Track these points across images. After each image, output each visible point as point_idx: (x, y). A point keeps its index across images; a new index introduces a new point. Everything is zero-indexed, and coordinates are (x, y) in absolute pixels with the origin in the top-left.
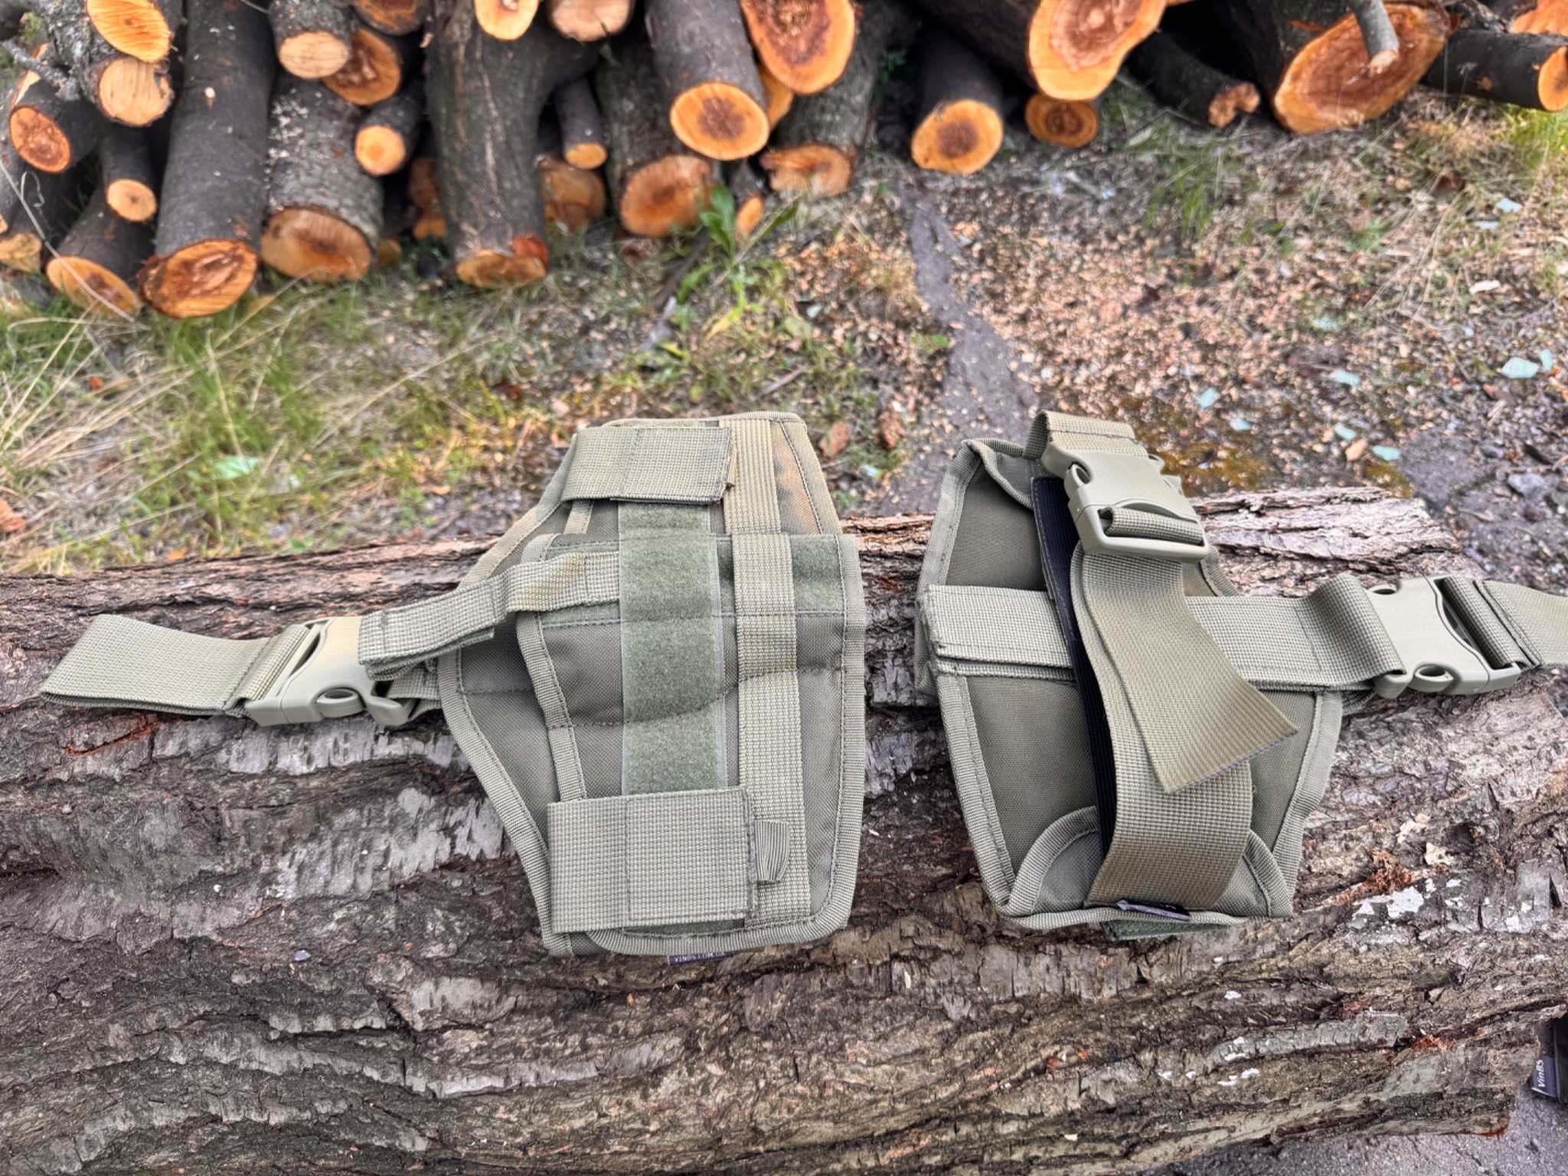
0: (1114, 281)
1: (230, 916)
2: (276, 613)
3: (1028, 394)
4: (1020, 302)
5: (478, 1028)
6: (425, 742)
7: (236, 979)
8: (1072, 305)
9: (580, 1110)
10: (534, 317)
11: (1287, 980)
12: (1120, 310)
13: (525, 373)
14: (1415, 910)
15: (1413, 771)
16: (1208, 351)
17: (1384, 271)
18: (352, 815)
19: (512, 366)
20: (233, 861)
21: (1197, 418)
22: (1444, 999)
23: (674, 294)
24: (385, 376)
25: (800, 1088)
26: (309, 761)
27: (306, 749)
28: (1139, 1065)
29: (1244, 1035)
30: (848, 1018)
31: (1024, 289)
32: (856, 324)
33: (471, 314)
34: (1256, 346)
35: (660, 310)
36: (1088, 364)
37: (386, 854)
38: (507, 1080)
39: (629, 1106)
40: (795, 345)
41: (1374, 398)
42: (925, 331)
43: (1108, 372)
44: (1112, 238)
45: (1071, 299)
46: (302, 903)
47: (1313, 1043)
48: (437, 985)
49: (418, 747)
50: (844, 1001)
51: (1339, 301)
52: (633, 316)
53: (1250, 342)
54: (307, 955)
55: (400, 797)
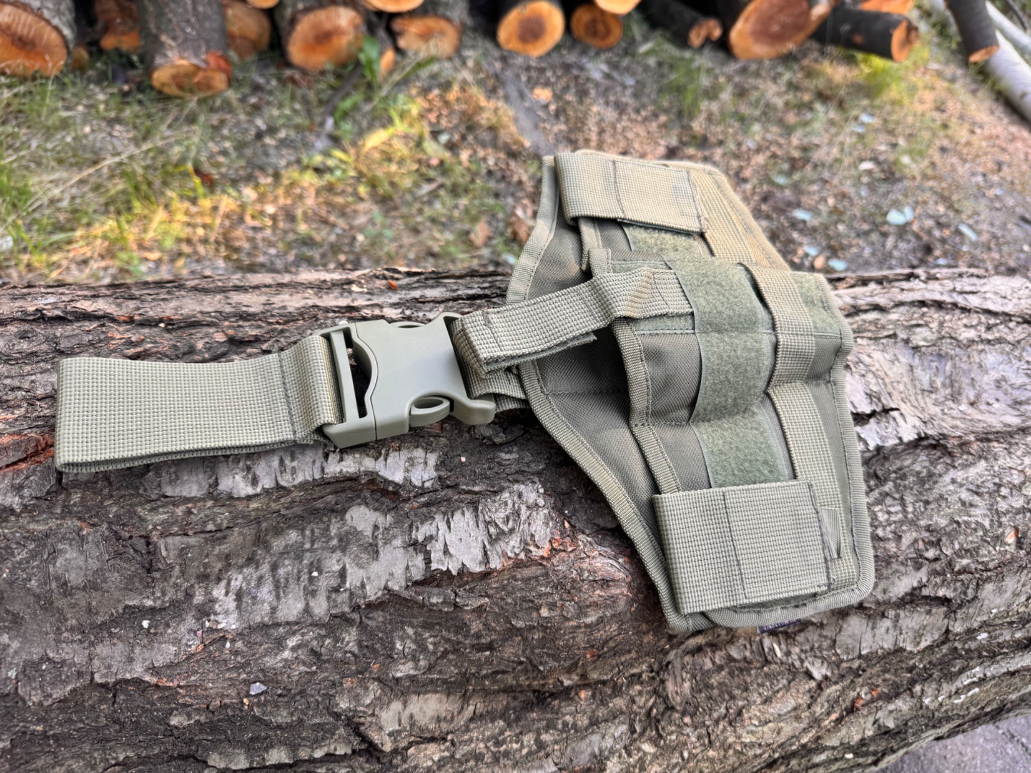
0: (645, 141)
1: (164, 653)
2: (167, 330)
5: (440, 739)
6: (376, 459)
7: (174, 721)
10: (216, 122)
13: (214, 165)
18: (293, 536)
19: (202, 159)
20: (164, 594)
23: (331, 114)
24: (85, 160)
25: (711, 753)
26: (254, 481)
27: (249, 469)
28: (912, 696)
29: (980, 665)
30: (738, 688)
32: (476, 152)
33: (160, 115)
35: (321, 125)
37: (343, 574)
40: (434, 162)
41: (821, 230)
44: (638, 111)
46: (251, 631)
47: (1020, 665)
48: (405, 704)
49: (369, 464)
50: (731, 674)
51: (787, 167)
52: (298, 128)
54: (264, 688)
55: (348, 516)
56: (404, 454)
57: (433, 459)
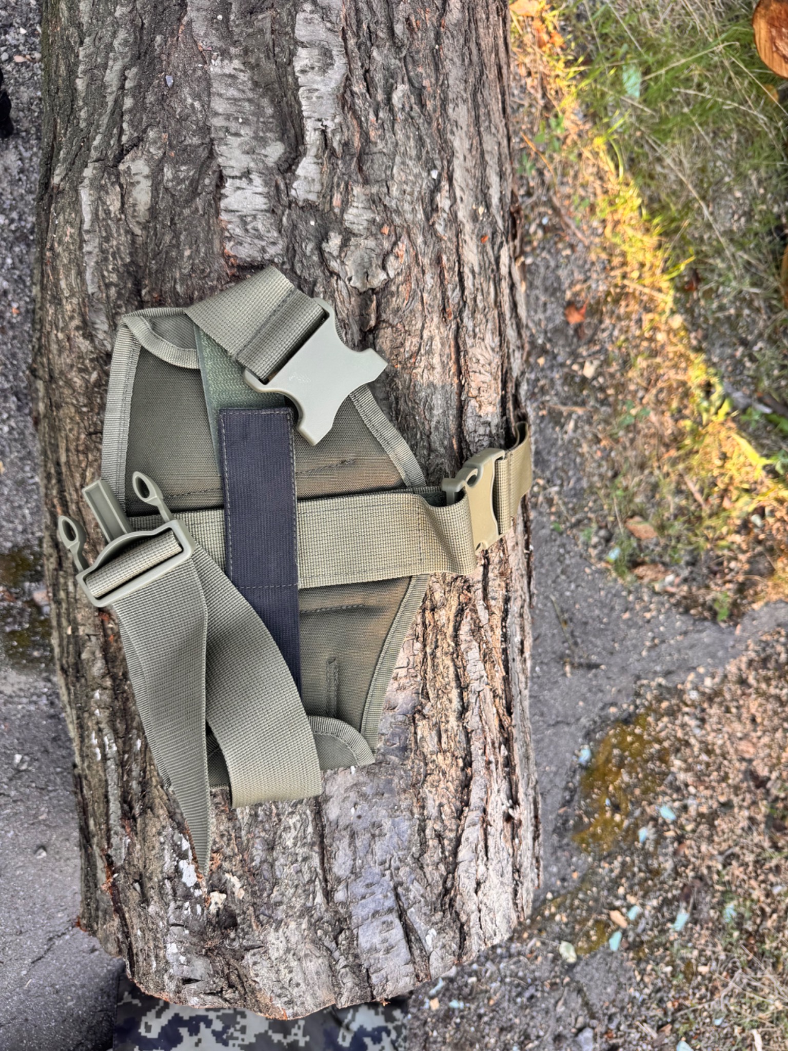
0: (774, 755)
1: (199, 28)
2: (432, 49)
3: (675, 678)
4: (758, 681)
5: (122, 210)
6: (315, 156)
7: (159, 38)
8: (753, 720)
9: (71, 284)
10: (756, 304)
11: (144, 784)
12: (747, 756)
13: (708, 294)
14: (184, 879)
15: (275, 893)
16: (710, 818)
17: (774, 965)
18: (269, 111)
19: (713, 285)
20: (237, 26)
21: (650, 804)
22: (134, 893)
23: (774, 412)
24: (706, 191)
25: (83, 436)
26: (303, 72)
27: (313, 68)
28: (103, 676)
29: (118, 751)
31: (769, 685)
32: (744, 552)
33: (761, 256)
34: (712, 857)
35: (761, 401)
36: (701, 727)
37: (237, 135)
38: (88, 232)
39: (72, 318)
40: (726, 503)
41: (663, 939)
42: (735, 604)
43: (692, 741)
45: (759, 720)
46: (207, 80)
47: (111, 798)
48: (147, 177)
49: (312, 151)
51: (749, 926)
53: (715, 853)
54: (170, 84)
55: (279, 143)
56: (317, 177)
57: (312, 197)
